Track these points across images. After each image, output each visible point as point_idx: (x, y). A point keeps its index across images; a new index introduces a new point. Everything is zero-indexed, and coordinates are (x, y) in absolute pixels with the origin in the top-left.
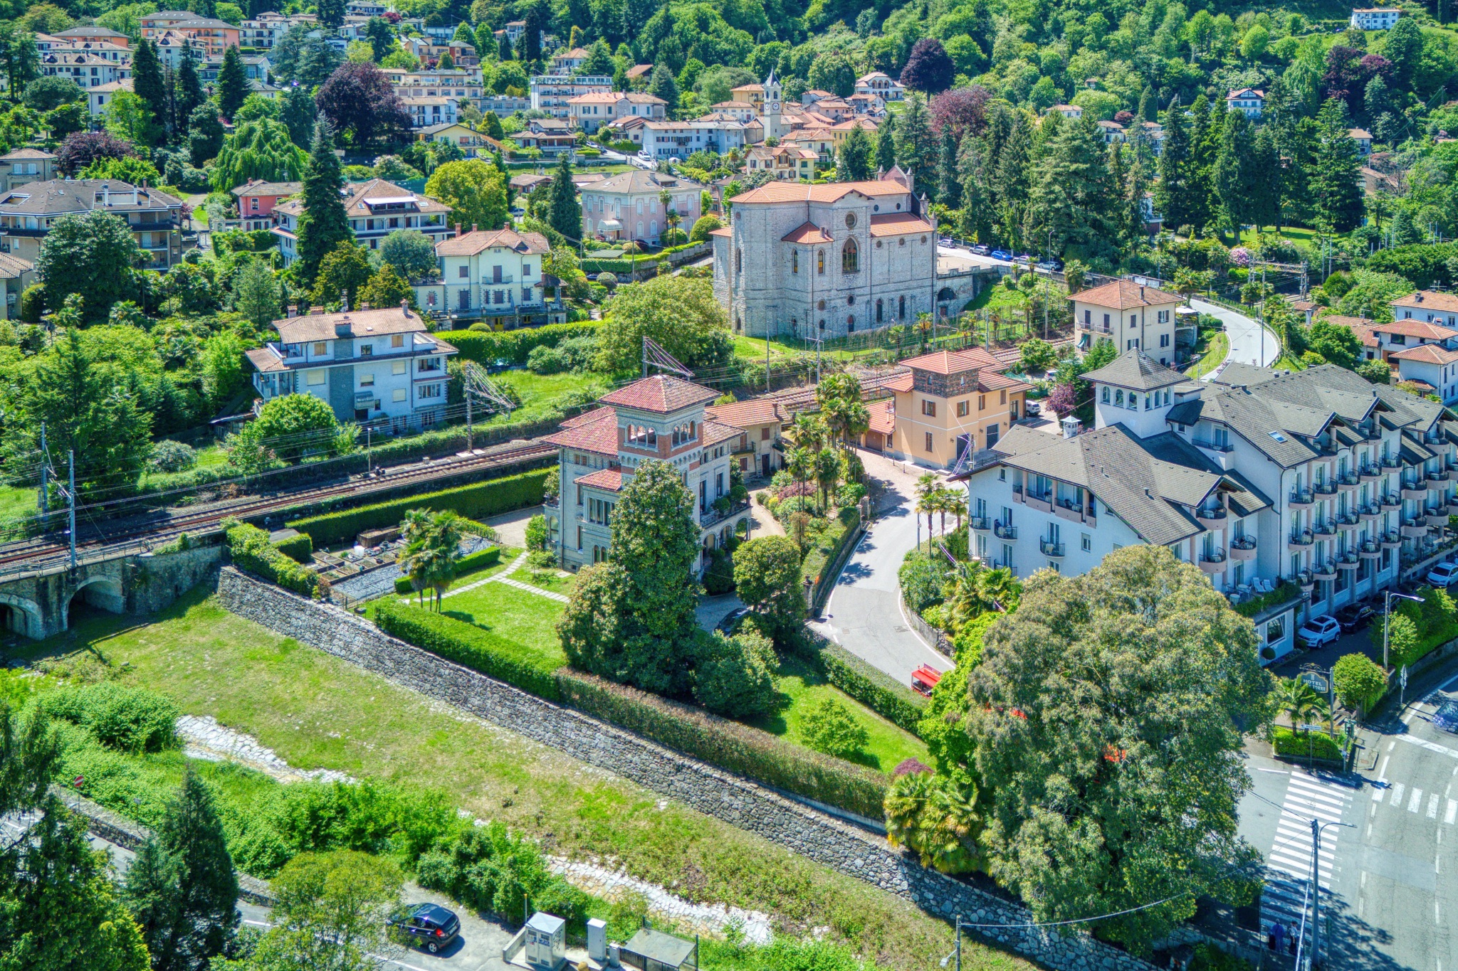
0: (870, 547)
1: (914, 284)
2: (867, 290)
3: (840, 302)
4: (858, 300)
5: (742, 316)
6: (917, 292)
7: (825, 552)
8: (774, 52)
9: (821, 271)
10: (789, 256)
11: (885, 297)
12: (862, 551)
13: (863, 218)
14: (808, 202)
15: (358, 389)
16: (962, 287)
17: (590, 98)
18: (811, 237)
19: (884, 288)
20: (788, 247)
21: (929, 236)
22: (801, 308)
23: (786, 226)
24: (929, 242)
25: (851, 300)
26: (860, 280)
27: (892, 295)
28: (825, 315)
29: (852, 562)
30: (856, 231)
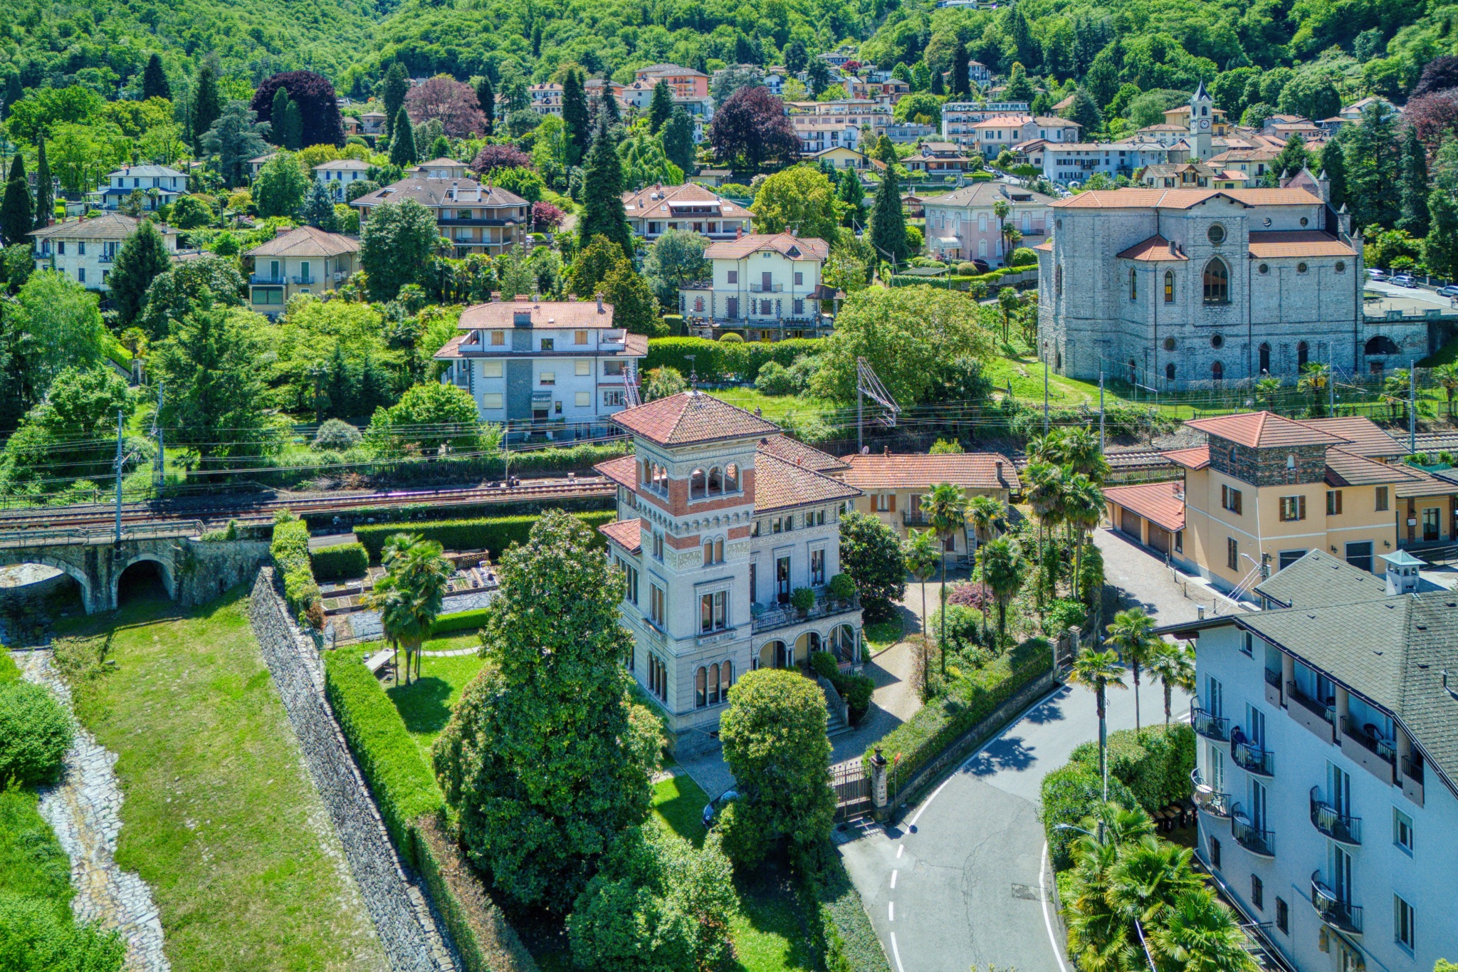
0: (1055, 714)
1: (1325, 327)
2: (1244, 330)
3: (1201, 343)
4: (1228, 341)
5: (1062, 350)
6: (1330, 340)
7: (952, 708)
8: (1241, 79)
9: (1169, 299)
10: (1126, 278)
11: (1273, 341)
12: (1037, 719)
13: (1236, 233)
14: (1157, 209)
15: (537, 387)
16: (1412, 338)
17: (995, 122)
18: (1159, 253)
19: (1271, 329)
20: (1124, 266)
21: (1349, 263)
22: (1140, 346)
23: (1121, 239)
24: (1350, 270)
25: (1217, 341)
26: (1233, 314)
27: (1285, 340)
28: (1175, 357)
29: (1009, 735)
30: (1225, 249)
